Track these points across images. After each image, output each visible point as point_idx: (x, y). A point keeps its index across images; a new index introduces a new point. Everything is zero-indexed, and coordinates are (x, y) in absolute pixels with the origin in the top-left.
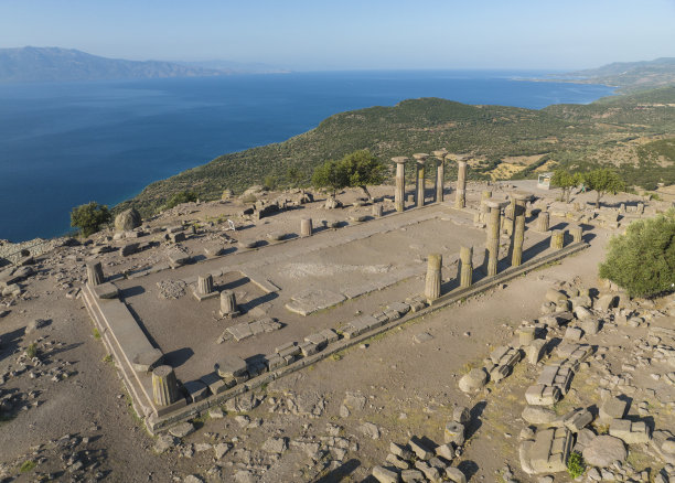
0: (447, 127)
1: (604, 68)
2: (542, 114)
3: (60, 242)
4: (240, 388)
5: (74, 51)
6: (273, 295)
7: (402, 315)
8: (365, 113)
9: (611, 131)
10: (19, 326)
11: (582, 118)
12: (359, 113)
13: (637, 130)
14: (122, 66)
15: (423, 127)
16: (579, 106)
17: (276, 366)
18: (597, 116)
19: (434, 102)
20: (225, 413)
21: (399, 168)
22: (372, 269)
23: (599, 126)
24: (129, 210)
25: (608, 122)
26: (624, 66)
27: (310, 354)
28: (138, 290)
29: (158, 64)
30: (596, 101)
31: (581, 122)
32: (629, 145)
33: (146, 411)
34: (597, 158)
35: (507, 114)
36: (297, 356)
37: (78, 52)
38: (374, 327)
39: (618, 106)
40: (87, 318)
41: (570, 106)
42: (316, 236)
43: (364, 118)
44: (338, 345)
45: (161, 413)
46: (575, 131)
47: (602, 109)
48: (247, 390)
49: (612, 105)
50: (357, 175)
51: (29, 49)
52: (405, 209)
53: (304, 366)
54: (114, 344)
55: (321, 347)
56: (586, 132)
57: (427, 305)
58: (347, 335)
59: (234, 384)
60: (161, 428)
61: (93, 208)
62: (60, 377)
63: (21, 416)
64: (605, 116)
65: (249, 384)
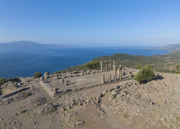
0: (125, 61)
1: (167, 46)
2: (151, 58)
3: (34, 77)
4: (67, 93)
5: (32, 42)
6: (74, 83)
7: (97, 85)
8: (104, 57)
9: (170, 62)
10: (29, 87)
11: (162, 58)
12: (103, 57)
13: (177, 62)
14: (43, 45)
15: (119, 61)
16: (160, 55)
17: (73, 90)
18: (166, 58)
19: (122, 55)
20: (64, 96)
21: (101, 63)
22: (93, 80)
23: (166, 60)
24: (47, 72)
25: (169, 59)
26: (172, 45)
27: (79, 89)
28: (50, 82)
29: (52, 45)
30: (165, 54)
31: (161, 59)
32: (174, 65)
33: (52, 95)
34: (165, 68)
35: (142, 57)
36: (77, 90)
37: (33, 42)
38: (91, 86)
39: (171, 55)
40: (41, 86)
41: (158, 56)
42: (84, 75)
43: (104, 59)
44: (84, 89)
45: (54, 95)
46: (160, 62)
47: (167, 56)
48: (68, 93)
49: (170, 55)
50: (94, 66)
51: (22, 41)
52: (103, 72)
53: (78, 91)
54: (46, 88)
55: (81, 89)
56: (163, 62)
57: (102, 84)
58: (86, 87)
59: (66, 92)
60: (54, 97)
61: (39, 73)
62: (37, 92)
63: (32, 95)
64: (168, 58)
65: (69, 92)
